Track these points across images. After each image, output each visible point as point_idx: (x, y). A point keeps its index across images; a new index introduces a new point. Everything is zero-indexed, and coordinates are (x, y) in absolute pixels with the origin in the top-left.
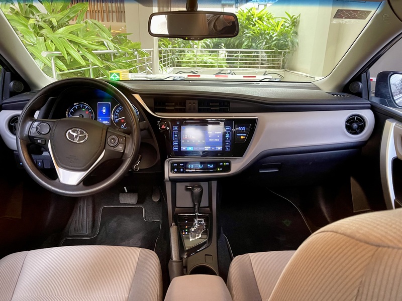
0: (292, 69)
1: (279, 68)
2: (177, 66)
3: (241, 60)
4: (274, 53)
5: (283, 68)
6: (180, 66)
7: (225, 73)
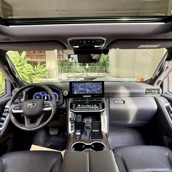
0: (108, 73)
1: (103, 72)
2: (67, 72)
3: (90, 70)
4: (102, 67)
5: (105, 72)
6: (69, 72)
7: (84, 74)
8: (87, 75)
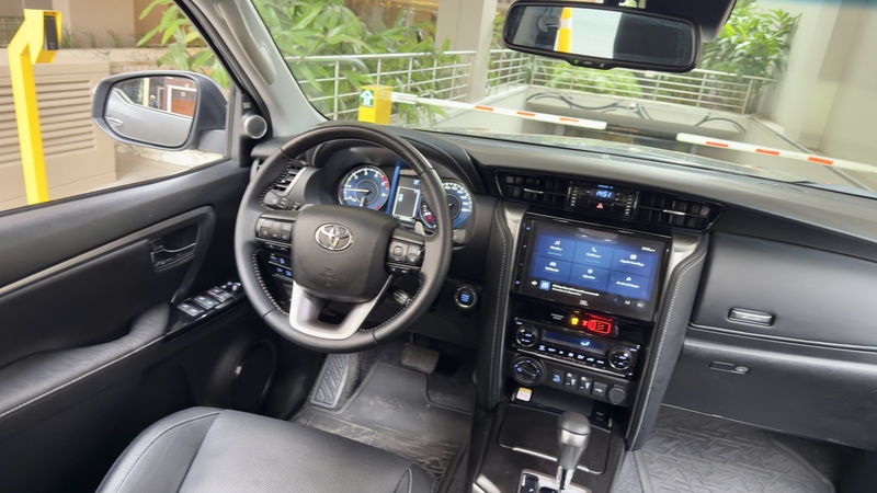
1: (738, 111)
2: (535, 83)
5: (748, 112)
6: (543, 84)
7: (624, 108)
8: (639, 113)
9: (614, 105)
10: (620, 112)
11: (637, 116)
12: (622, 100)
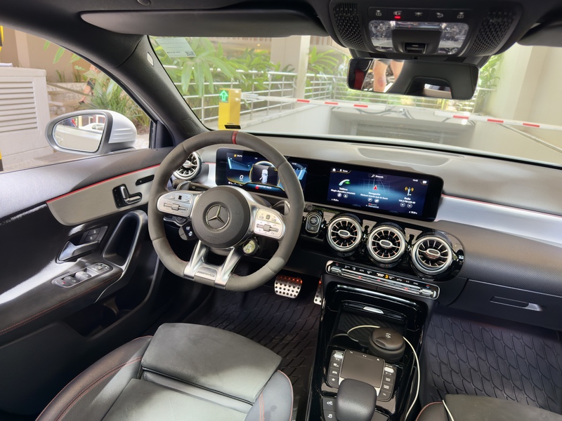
2: (336, 98)
7: (396, 112)
8: (405, 115)
9: (389, 110)
10: (393, 115)
11: (404, 117)
12: (394, 107)
